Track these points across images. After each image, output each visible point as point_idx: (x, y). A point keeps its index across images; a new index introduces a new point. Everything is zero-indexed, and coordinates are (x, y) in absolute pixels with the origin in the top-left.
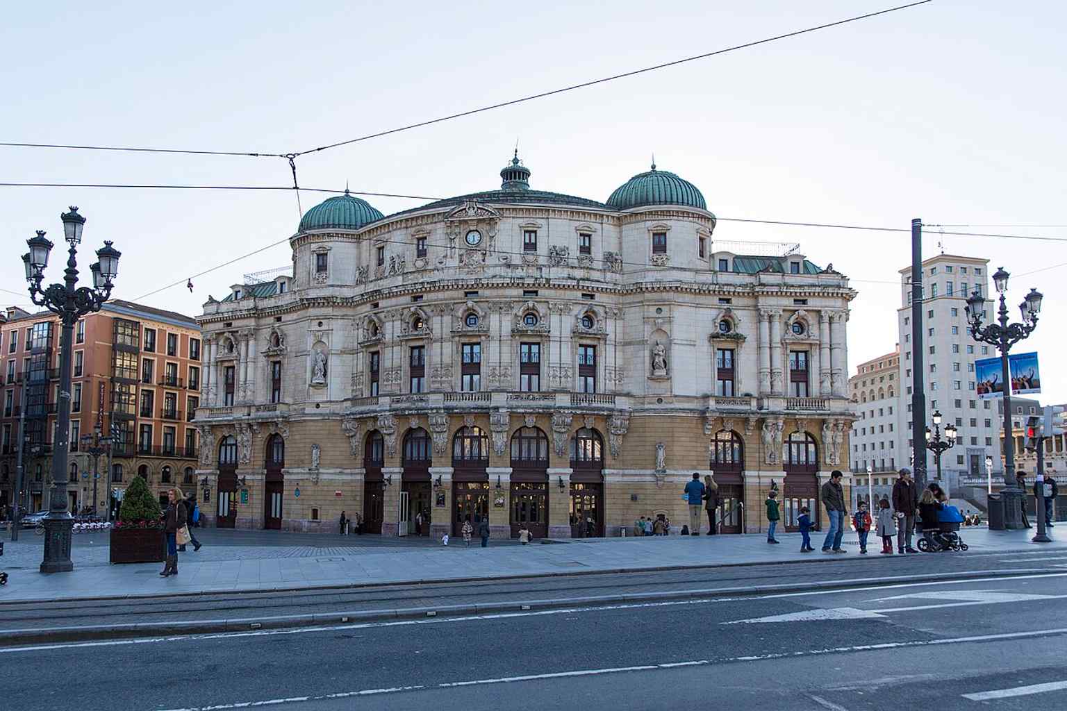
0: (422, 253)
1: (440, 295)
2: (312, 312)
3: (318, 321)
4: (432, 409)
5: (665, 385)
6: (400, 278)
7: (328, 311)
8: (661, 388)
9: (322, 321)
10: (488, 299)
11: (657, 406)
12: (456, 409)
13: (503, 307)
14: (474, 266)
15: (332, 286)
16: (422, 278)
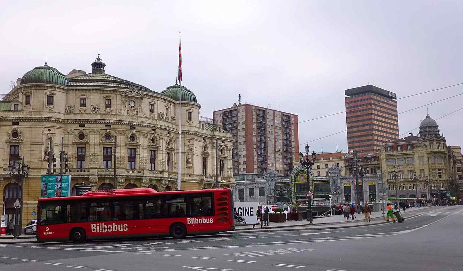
0: (108, 106)
1: (120, 126)
2: (46, 124)
3: (48, 129)
4: (120, 176)
5: (191, 170)
6: (99, 115)
7: (55, 125)
8: (190, 171)
9: (50, 129)
10: (140, 131)
11: (189, 178)
12: (131, 176)
13: (144, 135)
14: (134, 116)
15: (56, 112)
16: (111, 117)
